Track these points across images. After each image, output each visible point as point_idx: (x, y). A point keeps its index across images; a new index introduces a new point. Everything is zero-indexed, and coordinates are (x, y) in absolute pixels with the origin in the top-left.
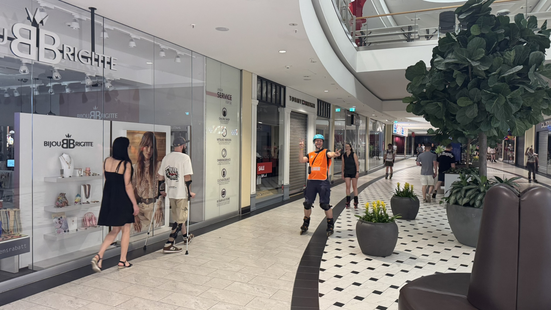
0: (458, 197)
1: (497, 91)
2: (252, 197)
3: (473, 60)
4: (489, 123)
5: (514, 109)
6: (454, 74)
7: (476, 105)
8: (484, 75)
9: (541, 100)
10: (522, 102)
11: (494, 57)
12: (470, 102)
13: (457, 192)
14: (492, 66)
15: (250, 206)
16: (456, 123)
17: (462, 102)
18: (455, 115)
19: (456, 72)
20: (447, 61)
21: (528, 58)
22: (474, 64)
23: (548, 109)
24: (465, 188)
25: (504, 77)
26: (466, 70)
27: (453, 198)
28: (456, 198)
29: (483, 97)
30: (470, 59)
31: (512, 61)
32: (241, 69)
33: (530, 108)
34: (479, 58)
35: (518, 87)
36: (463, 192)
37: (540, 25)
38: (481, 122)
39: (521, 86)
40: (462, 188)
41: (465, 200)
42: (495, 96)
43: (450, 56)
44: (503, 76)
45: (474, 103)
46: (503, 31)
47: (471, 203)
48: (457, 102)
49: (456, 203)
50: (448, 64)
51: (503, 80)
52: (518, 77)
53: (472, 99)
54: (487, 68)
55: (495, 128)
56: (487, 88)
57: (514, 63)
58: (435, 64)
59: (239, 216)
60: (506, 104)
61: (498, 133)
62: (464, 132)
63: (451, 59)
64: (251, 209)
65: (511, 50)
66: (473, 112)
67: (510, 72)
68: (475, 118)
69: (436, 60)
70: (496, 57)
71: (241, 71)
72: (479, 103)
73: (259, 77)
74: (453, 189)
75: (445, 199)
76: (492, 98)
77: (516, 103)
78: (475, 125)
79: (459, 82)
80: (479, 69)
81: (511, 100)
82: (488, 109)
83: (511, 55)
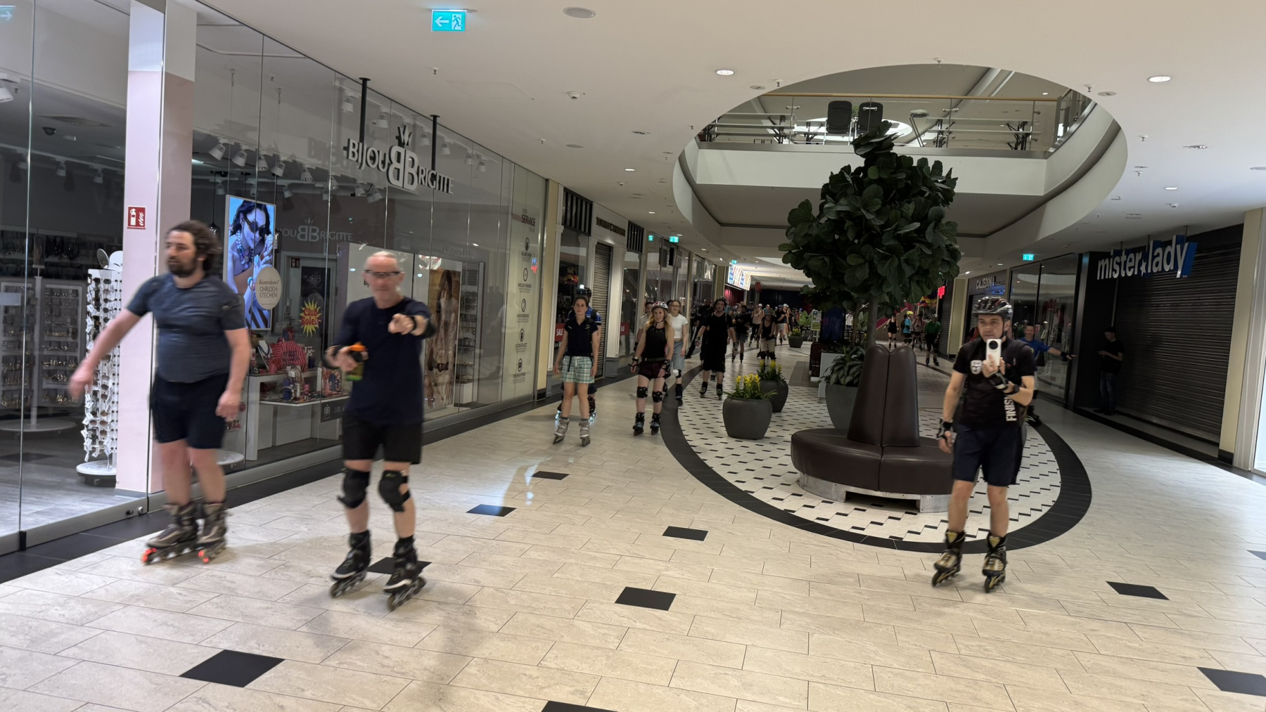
0: (840, 375)
1: (891, 250)
2: (549, 375)
3: (868, 211)
4: (880, 288)
5: (908, 271)
6: (846, 226)
7: (867, 265)
8: (879, 230)
9: (940, 262)
10: (918, 264)
11: (891, 209)
12: (861, 261)
13: (839, 369)
14: (888, 219)
15: (545, 389)
16: (843, 283)
17: (852, 260)
18: (844, 274)
19: (848, 223)
20: (839, 208)
21: (928, 213)
22: (869, 217)
23: (949, 272)
24: (848, 364)
25: (900, 234)
26: (860, 222)
27: (834, 377)
28: (838, 377)
29: (876, 257)
30: (865, 209)
31: (910, 215)
32: (547, 177)
33: (927, 271)
34: (874, 210)
35: (914, 247)
36: (846, 369)
37: (944, 174)
38: (872, 285)
39: (918, 245)
40: (845, 364)
41: (849, 379)
42: (888, 255)
43: (842, 201)
44: (899, 232)
45: (866, 261)
46: (904, 176)
47: (855, 382)
48: (848, 258)
49: (838, 382)
50: (839, 212)
51: (898, 237)
52: (915, 235)
53: (864, 257)
54: (883, 223)
55: (888, 293)
56: (881, 246)
57: (912, 217)
58: (824, 211)
59: (534, 402)
60: (900, 266)
61: (890, 298)
62: (852, 293)
63: (843, 206)
64: (547, 393)
65: (909, 202)
66: (863, 274)
67: (907, 229)
68: (865, 280)
69: (826, 206)
70: (894, 210)
71: (547, 180)
72: (871, 263)
73: (565, 189)
74: (835, 366)
75: (824, 379)
76: (885, 258)
77: (912, 265)
78: (864, 288)
79: (850, 235)
80: (874, 223)
81: (907, 261)
82: (880, 271)
83: (910, 208)
